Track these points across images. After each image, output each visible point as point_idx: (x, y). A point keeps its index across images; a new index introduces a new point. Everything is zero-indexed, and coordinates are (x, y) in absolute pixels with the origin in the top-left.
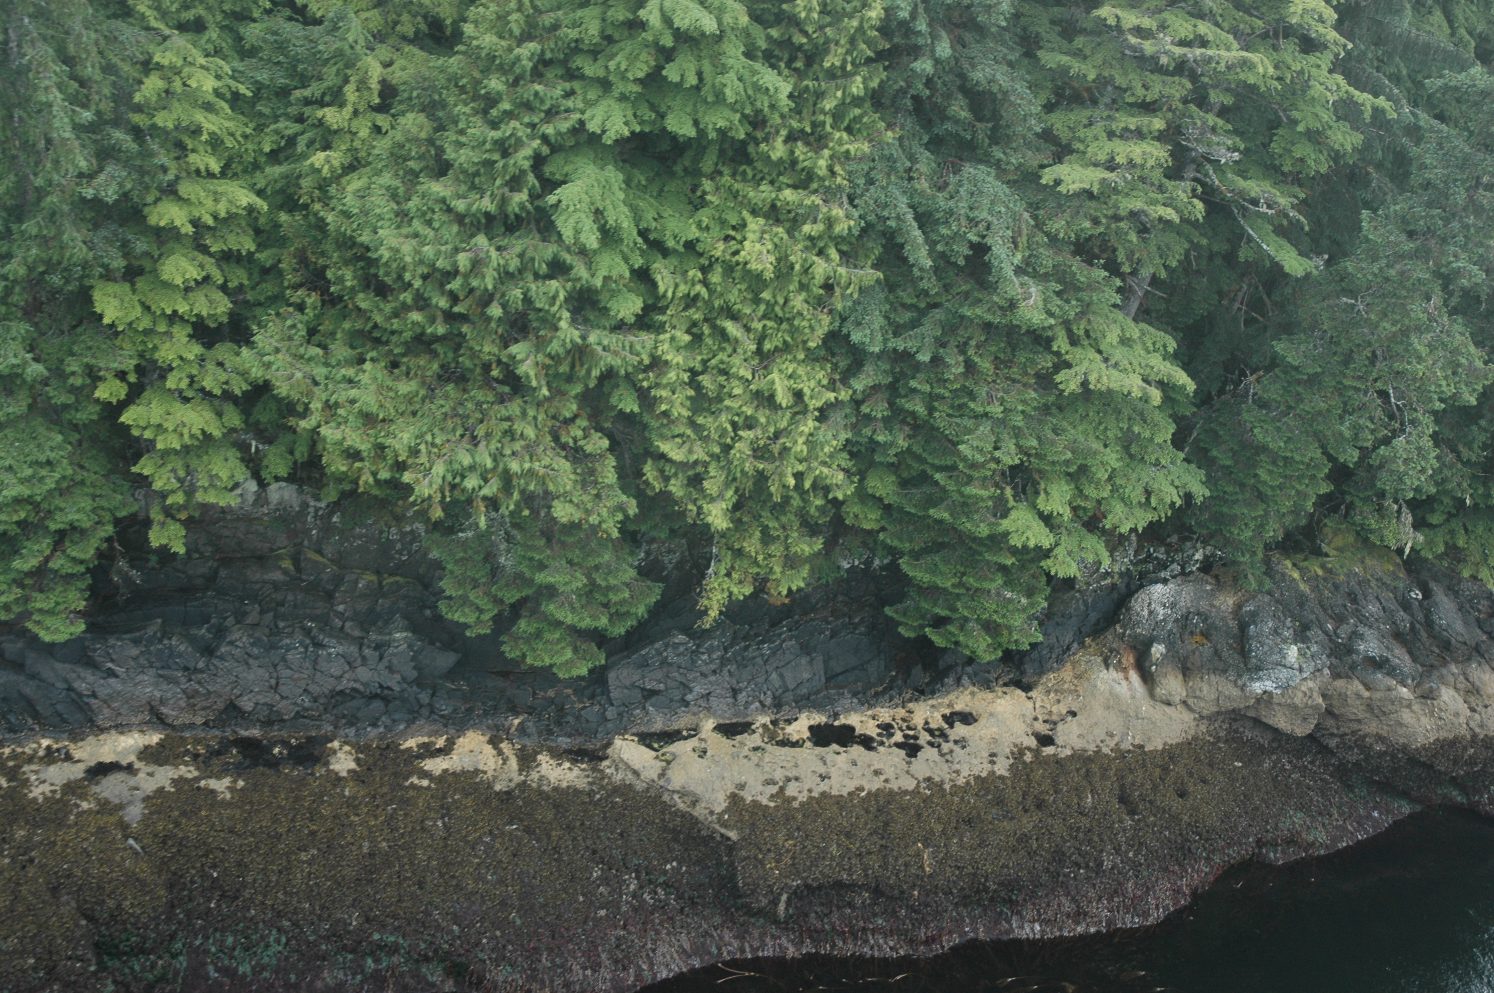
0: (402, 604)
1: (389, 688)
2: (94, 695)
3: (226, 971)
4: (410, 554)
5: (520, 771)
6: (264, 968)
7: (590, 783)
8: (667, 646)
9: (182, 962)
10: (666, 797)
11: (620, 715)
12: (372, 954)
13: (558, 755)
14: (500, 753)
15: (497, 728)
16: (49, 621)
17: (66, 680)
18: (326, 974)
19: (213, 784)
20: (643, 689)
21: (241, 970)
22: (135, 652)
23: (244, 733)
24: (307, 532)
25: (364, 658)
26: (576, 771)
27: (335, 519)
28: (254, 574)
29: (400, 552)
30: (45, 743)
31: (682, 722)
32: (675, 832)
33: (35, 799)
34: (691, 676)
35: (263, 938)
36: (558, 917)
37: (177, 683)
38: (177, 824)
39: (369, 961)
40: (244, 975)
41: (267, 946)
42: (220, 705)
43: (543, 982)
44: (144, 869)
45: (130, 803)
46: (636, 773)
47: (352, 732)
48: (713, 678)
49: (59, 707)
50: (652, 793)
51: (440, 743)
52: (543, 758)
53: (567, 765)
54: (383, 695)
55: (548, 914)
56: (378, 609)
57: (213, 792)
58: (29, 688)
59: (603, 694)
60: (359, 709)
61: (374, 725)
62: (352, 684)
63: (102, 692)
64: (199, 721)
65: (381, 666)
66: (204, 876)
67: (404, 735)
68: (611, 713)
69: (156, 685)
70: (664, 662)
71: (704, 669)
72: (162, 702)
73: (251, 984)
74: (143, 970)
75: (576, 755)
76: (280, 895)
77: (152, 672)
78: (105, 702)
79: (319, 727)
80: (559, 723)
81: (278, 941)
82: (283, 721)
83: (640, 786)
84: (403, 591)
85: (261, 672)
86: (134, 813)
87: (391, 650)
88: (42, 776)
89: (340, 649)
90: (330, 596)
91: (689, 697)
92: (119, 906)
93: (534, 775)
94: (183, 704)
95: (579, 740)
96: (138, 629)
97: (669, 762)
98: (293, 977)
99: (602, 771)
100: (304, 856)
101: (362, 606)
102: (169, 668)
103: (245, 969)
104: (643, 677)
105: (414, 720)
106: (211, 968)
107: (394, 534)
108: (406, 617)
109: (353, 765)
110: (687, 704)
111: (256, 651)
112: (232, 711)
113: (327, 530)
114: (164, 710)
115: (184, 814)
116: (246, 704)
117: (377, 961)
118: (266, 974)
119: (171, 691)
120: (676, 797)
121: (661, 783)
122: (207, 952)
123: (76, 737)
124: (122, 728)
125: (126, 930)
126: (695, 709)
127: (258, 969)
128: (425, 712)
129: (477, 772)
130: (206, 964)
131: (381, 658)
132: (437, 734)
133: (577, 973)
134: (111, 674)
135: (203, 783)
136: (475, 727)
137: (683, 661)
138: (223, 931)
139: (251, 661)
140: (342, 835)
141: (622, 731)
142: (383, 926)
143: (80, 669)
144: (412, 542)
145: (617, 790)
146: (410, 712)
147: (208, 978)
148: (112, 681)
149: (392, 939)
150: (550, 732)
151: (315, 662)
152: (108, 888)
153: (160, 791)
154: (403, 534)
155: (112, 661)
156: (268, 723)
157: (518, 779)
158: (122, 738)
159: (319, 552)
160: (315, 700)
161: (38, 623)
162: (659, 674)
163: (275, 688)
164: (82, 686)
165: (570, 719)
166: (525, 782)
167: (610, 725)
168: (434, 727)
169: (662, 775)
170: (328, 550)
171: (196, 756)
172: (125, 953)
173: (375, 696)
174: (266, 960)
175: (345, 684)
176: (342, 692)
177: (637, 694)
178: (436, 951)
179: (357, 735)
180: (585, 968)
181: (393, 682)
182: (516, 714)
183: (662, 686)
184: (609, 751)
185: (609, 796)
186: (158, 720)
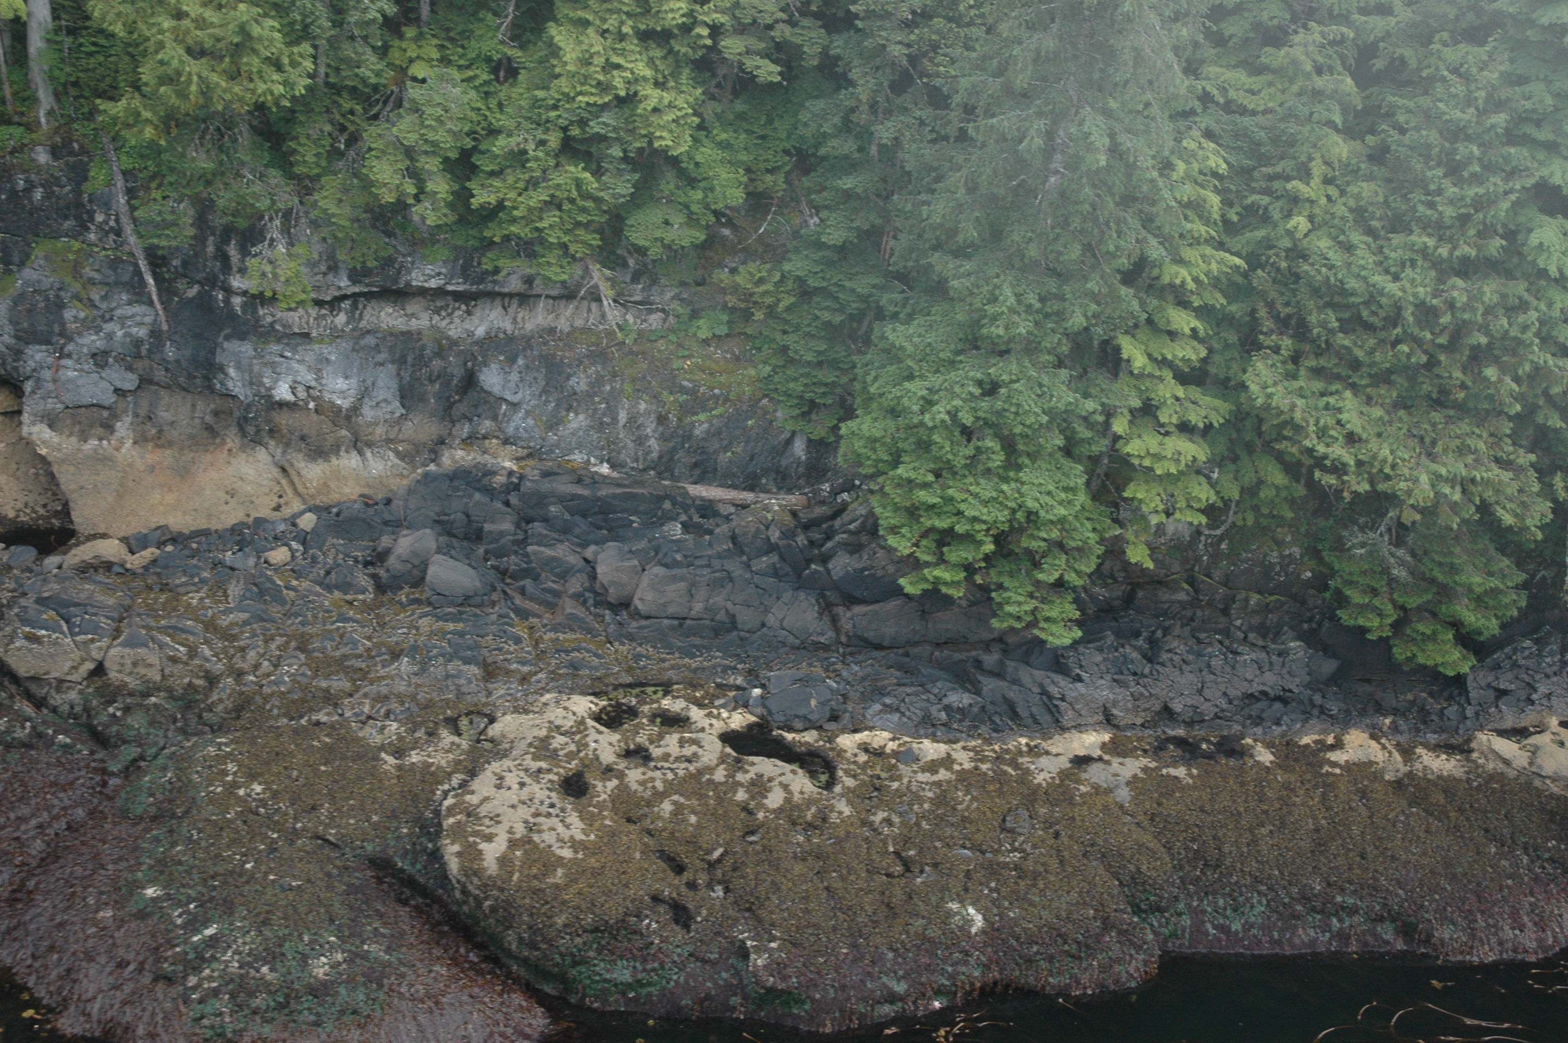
0: (1286, 619)
1: (1290, 691)
2: (1063, 699)
3: (1222, 928)
4: (1286, 575)
5: (1405, 762)
6: (1252, 926)
7: (1467, 773)
8: (1515, 651)
9: (1186, 921)
10: (1537, 783)
11: (1477, 714)
12: (1336, 914)
13: (1436, 748)
14: (1384, 747)
15: (1374, 726)
16: (1054, 628)
17: (1041, 685)
18: (1300, 931)
19: (1173, 771)
20: (1497, 690)
21: (1234, 928)
22: (1099, 658)
23: (1171, 733)
24: (1198, 559)
25: (1271, 663)
26: (1453, 762)
27: (1223, 546)
28: (1164, 595)
29: (1278, 574)
30: (1023, 741)
31: (1528, 719)
32: (1552, 814)
33: (1040, 785)
34: (1537, 677)
35: (1247, 900)
36: (1479, 884)
37: (1127, 687)
38: (1159, 804)
39: (1335, 920)
40: (1237, 932)
41: (1252, 907)
42: (1157, 707)
43: (1481, 941)
44: (1147, 838)
45: (1117, 787)
46: (1507, 762)
47: (1259, 730)
48: (1554, 679)
49: (1034, 709)
50: (1522, 780)
51: (1330, 740)
52: (1419, 750)
53: (1444, 757)
54: (1283, 699)
55: (1469, 882)
56: (1268, 622)
57: (1176, 778)
58: (1013, 694)
59: (1460, 694)
60: (1263, 711)
61: (1278, 724)
62: (1261, 688)
63: (1070, 695)
64: (1139, 721)
65: (1284, 671)
66: (1187, 849)
67: (1299, 732)
68: (1470, 711)
69: (1111, 688)
70: (1515, 665)
71: (1548, 671)
72: (1115, 703)
73: (1242, 939)
74: (1161, 926)
75: (1449, 749)
76: (1254, 864)
77: (1108, 677)
78: (1071, 704)
79: (1230, 727)
80: (1425, 722)
81: (1260, 902)
82: (1203, 721)
83: (1512, 774)
84: (1286, 607)
85: (1191, 677)
86: (1124, 794)
87: (1291, 657)
88: (1040, 766)
89: (1254, 656)
90: (1225, 612)
91: (1534, 697)
92: (1138, 869)
93: (1418, 766)
94: (1130, 705)
95: (1444, 736)
96: (1101, 639)
97: (1534, 753)
98: (1276, 935)
99: (1474, 762)
100: (1264, 831)
101: (1256, 620)
102: (1122, 673)
103: (1236, 926)
104: (1497, 678)
105: (1306, 720)
106: (1209, 926)
107: (1274, 557)
108: (1292, 628)
109: (1272, 758)
110: (1532, 703)
111: (1191, 657)
112: (1167, 712)
113: (1216, 557)
114: (1115, 712)
115: (1161, 795)
116: (1177, 706)
117: (1340, 920)
118: (1254, 931)
119: (1122, 695)
120: (1548, 782)
121: (1534, 769)
122: (1204, 912)
123: (1046, 737)
124: (1080, 728)
125: (1145, 891)
126: (1539, 708)
127: (1248, 926)
128: (1315, 712)
129: (1371, 763)
130: (1203, 922)
131: (1283, 665)
132: (1325, 732)
133: (1508, 933)
134: (1079, 679)
135: (1164, 771)
136: (1356, 726)
137: (1530, 663)
138: (1215, 893)
139: (1184, 667)
140: (1290, 813)
141: (1481, 728)
142: (1342, 890)
143: (1053, 675)
144: (1288, 565)
145: (1492, 777)
146: (1304, 712)
147: (1207, 934)
148: (1079, 685)
149: (1351, 901)
150: (1418, 730)
151: (1233, 668)
152: (1128, 854)
153: (1135, 776)
154: (1282, 556)
155: (1081, 667)
156: (1190, 724)
157: (1404, 769)
158: (1084, 736)
159: (1208, 576)
160: (1230, 702)
161: (1043, 629)
162: (1510, 676)
163: (1200, 692)
164: (1054, 691)
165: (1434, 717)
166: (1411, 772)
167: (1468, 722)
168: (1324, 726)
169: (1531, 764)
170: (1217, 575)
171: (1145, 751)
172: (1145, 912)
173: (1278, 698)
174: (1253, 919)
175: (1255, 688)
176: (1252, 695)
177: (1491, 694)
178: (1389, 912)
179: (1265, 733)
180: (1513, 928)
181: (1293, 685)
182: (1385, 716)
183: (1513, 687)
184: (1473, 745)
185: (1487, 782)
186: (1109, 721)
